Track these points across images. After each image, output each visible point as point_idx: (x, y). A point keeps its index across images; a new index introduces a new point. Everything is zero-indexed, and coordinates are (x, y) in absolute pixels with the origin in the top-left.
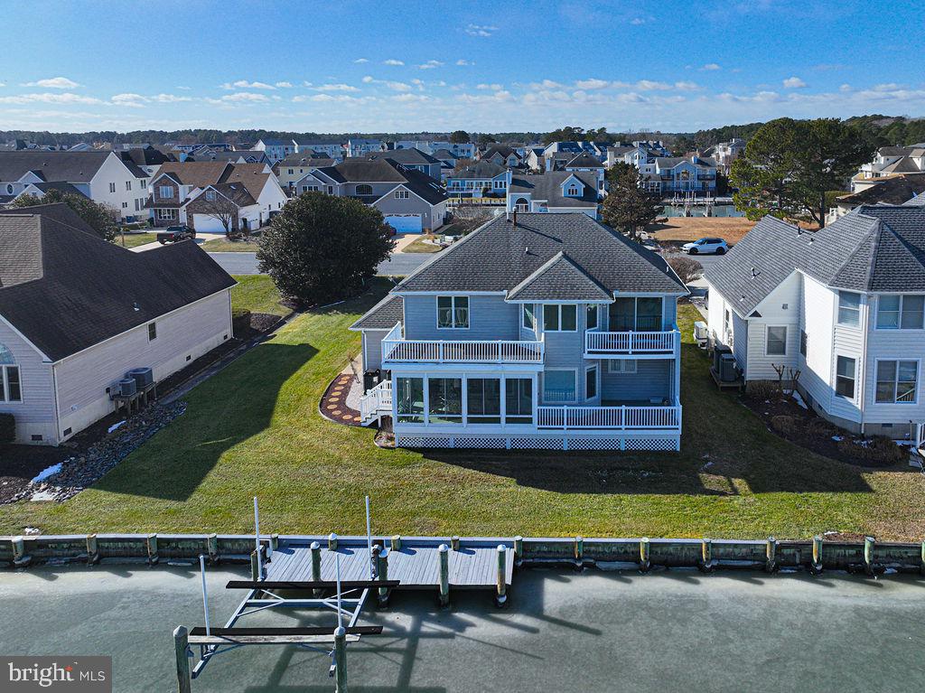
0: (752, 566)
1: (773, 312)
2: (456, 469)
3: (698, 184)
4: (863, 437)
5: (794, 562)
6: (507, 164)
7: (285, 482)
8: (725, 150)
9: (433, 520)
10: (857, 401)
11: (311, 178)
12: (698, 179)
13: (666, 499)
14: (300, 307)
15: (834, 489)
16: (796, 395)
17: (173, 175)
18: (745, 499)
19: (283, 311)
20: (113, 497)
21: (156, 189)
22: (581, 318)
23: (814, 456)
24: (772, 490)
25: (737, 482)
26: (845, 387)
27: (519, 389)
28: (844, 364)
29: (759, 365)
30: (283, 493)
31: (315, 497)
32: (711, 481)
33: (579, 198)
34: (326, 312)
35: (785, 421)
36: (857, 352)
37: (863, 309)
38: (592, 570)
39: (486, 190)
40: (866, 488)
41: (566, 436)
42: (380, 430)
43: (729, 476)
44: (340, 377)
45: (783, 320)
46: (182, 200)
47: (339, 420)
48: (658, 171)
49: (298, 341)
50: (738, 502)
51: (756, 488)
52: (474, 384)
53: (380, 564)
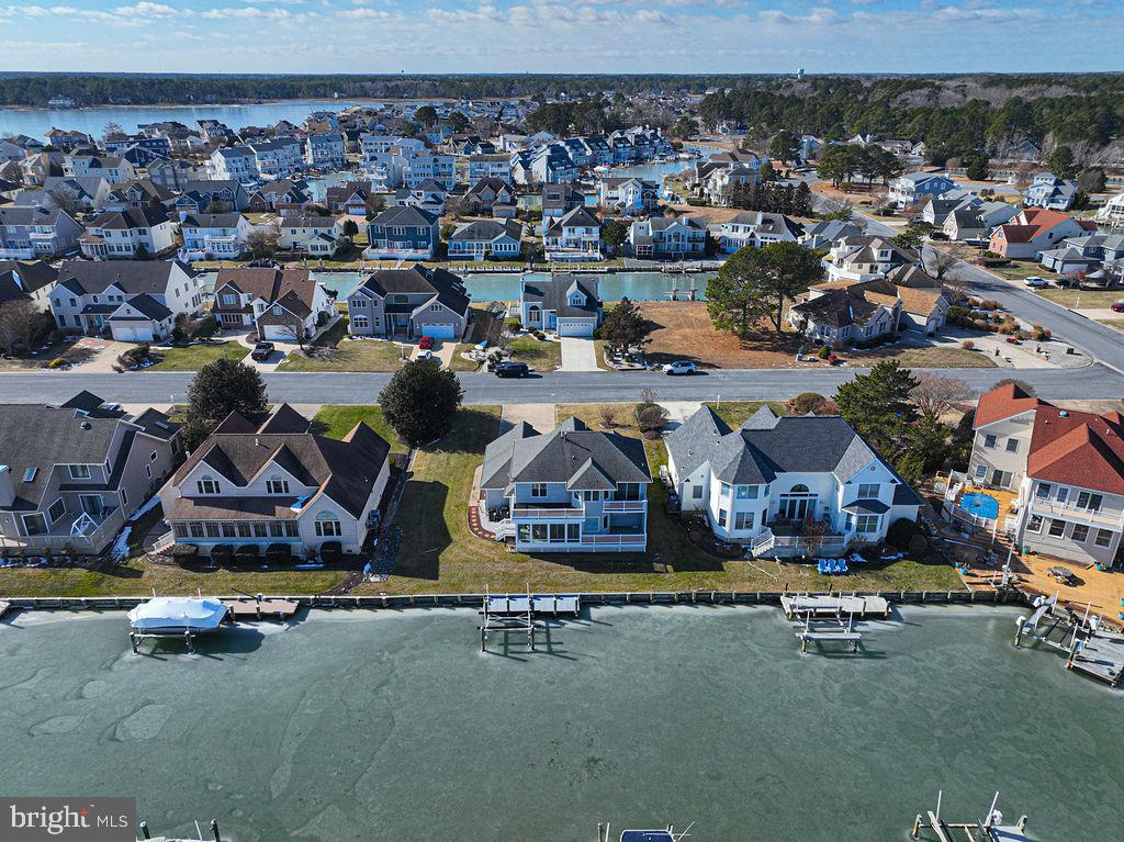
0: (669, 601)
1: (696, 478)
2: (546, 563)
3: (688, 246)
4: (728, 544)
5: (685, 600)
6: (499, 200)
7: (475, 571)
8: (722, 177)
9: (544, 586)
10: (727, 528)
11: (360, 294)
12: (689, 241)
13: (638, 575)
14: (413, 446)
15: (707, 570)
16: (705, 518)
17: (232, 283)
18: (672, 575)
19: (403, 450)
20: (406, 579)
21: (221, 297)
22: (601, 496)
23: (705, 553)
24: (683, 571)
25: (669, 566)
26: (722, 523)
27: (574, 529)
28: (722, 512)
29: (688, 502)
30: (477, 576)
31: (491, 579)
32: (658, 566)
33: (582, 308)
34: (432, 449)
35: (696, 535)
36: (727, 508)
37: (731, 490)
38: (608, 604)
39: (487, 253)
40: (722, 570)
41: (594, 547)
42: (506, 542)
43: (665, 564)
44: (470, 508)
45: (701, 482)
46: (243, 306)
47: (484, 538)
48: (651, 233)
49: (430, 479)
50: (667, 576)
51: (676, 570)
52: (553, 526)
53: (532, 605)
